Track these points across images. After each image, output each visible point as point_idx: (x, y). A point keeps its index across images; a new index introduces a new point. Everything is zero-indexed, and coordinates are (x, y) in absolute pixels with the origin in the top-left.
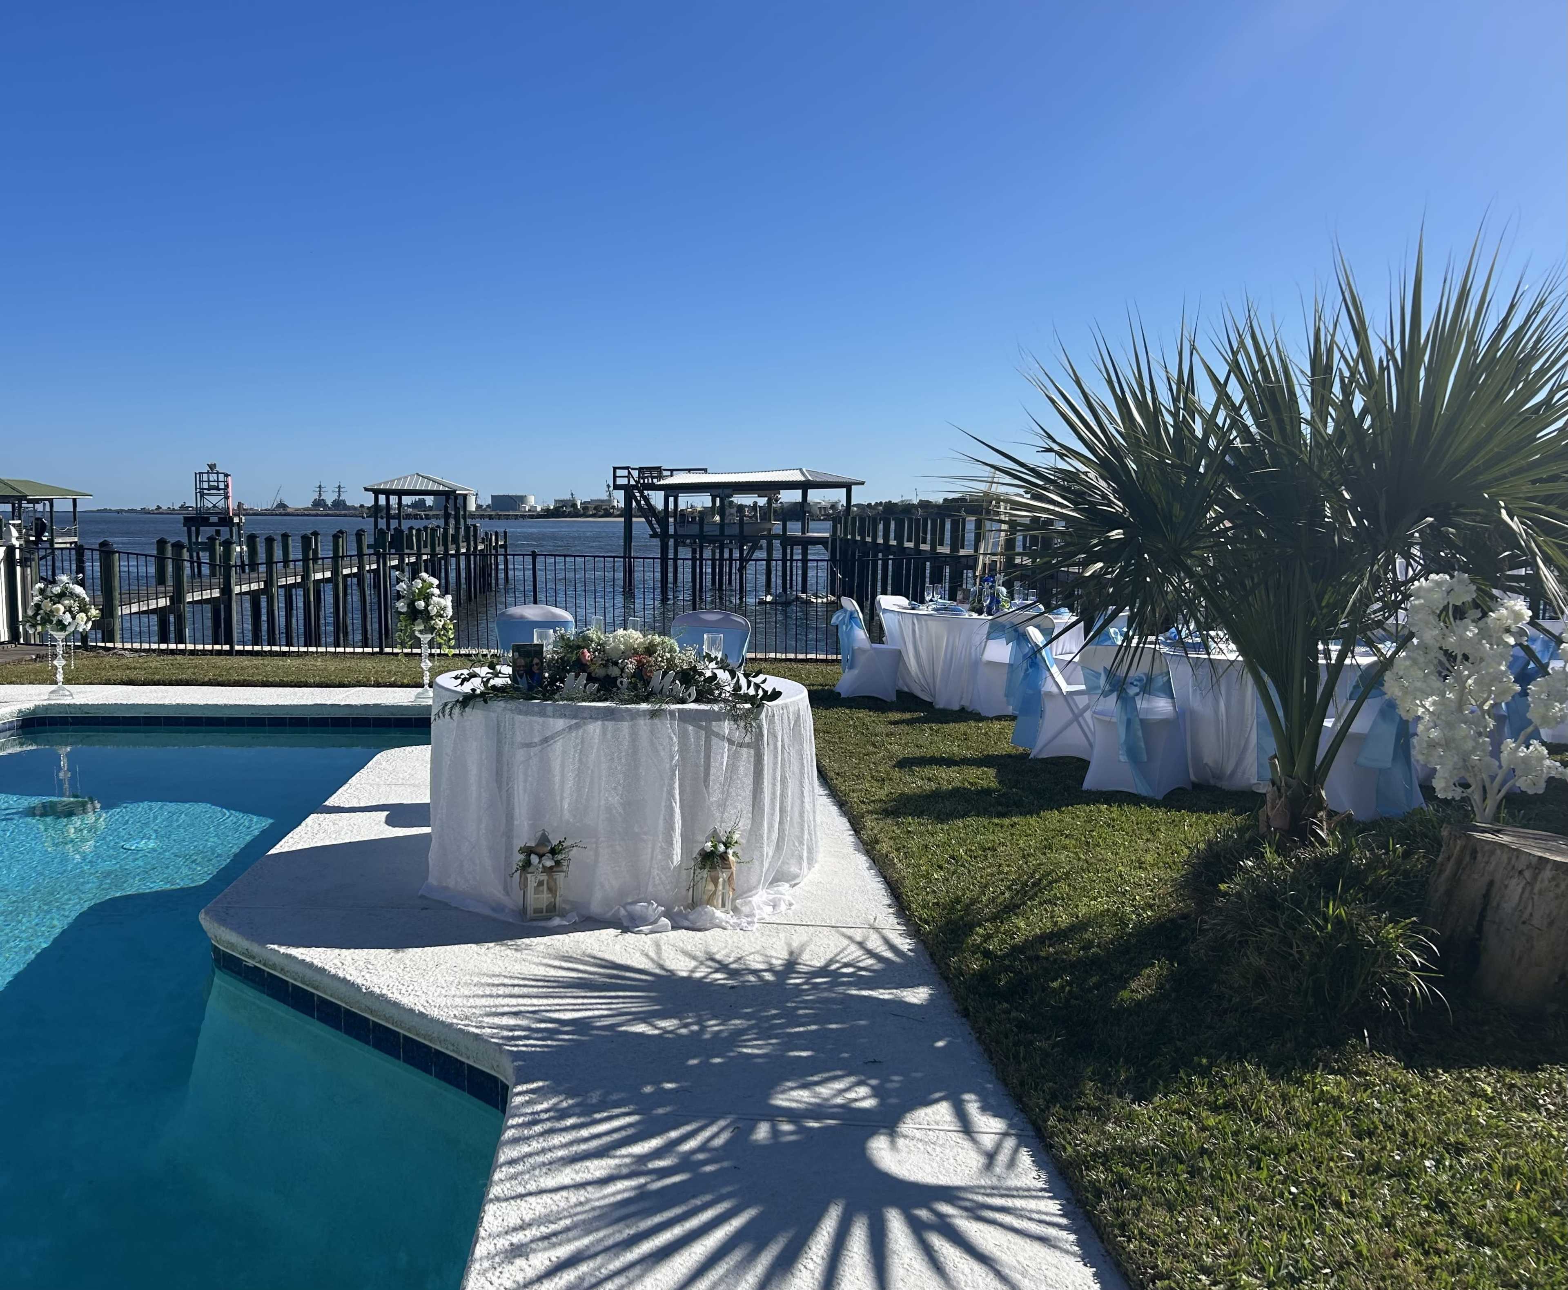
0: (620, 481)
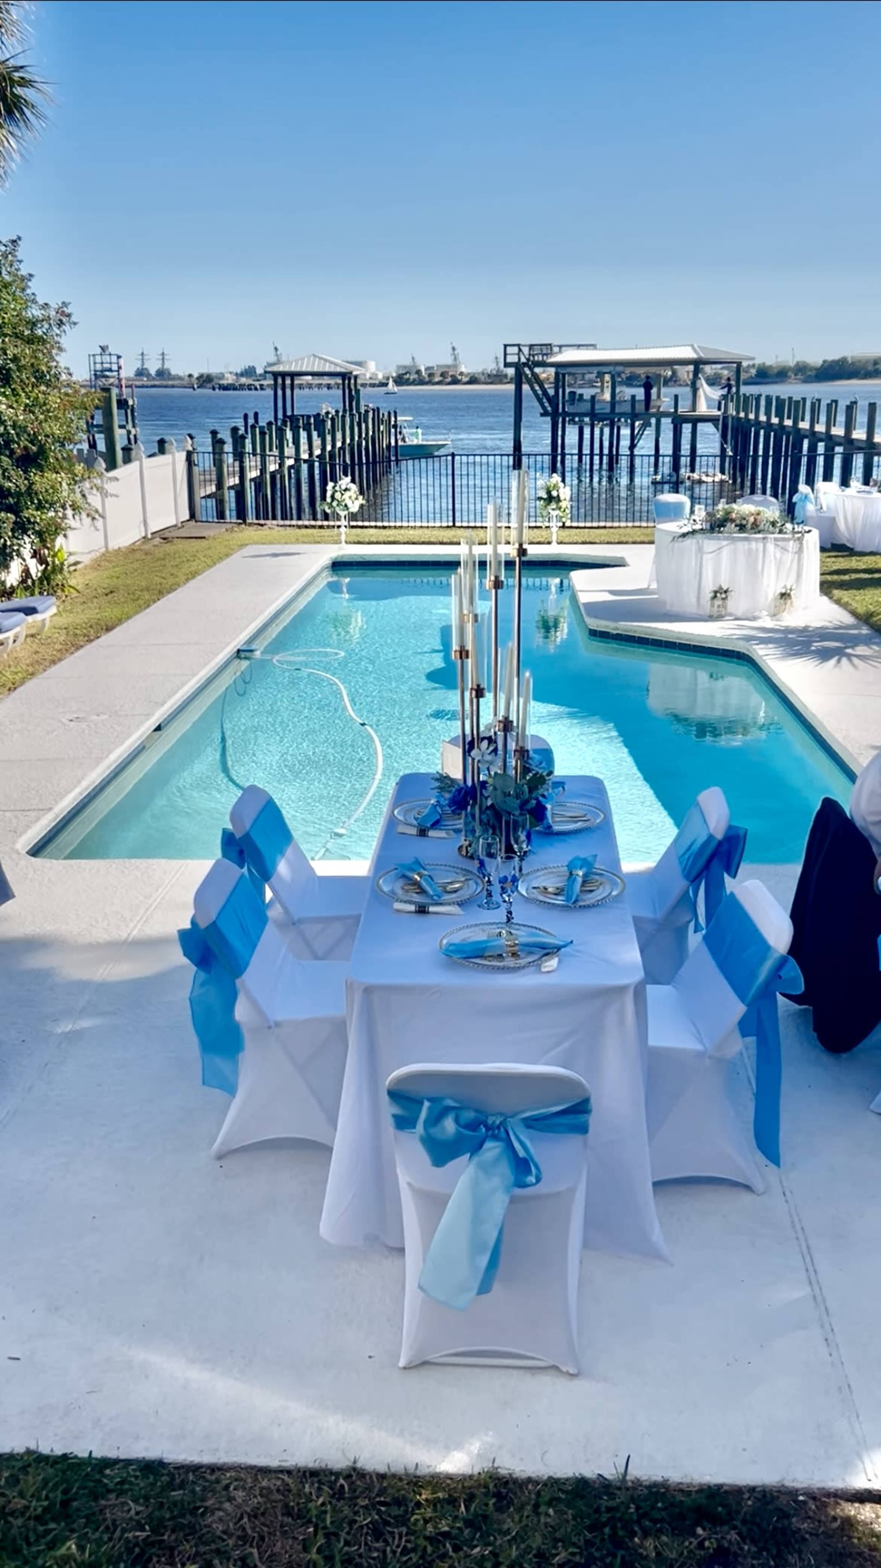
0: (510, 359)
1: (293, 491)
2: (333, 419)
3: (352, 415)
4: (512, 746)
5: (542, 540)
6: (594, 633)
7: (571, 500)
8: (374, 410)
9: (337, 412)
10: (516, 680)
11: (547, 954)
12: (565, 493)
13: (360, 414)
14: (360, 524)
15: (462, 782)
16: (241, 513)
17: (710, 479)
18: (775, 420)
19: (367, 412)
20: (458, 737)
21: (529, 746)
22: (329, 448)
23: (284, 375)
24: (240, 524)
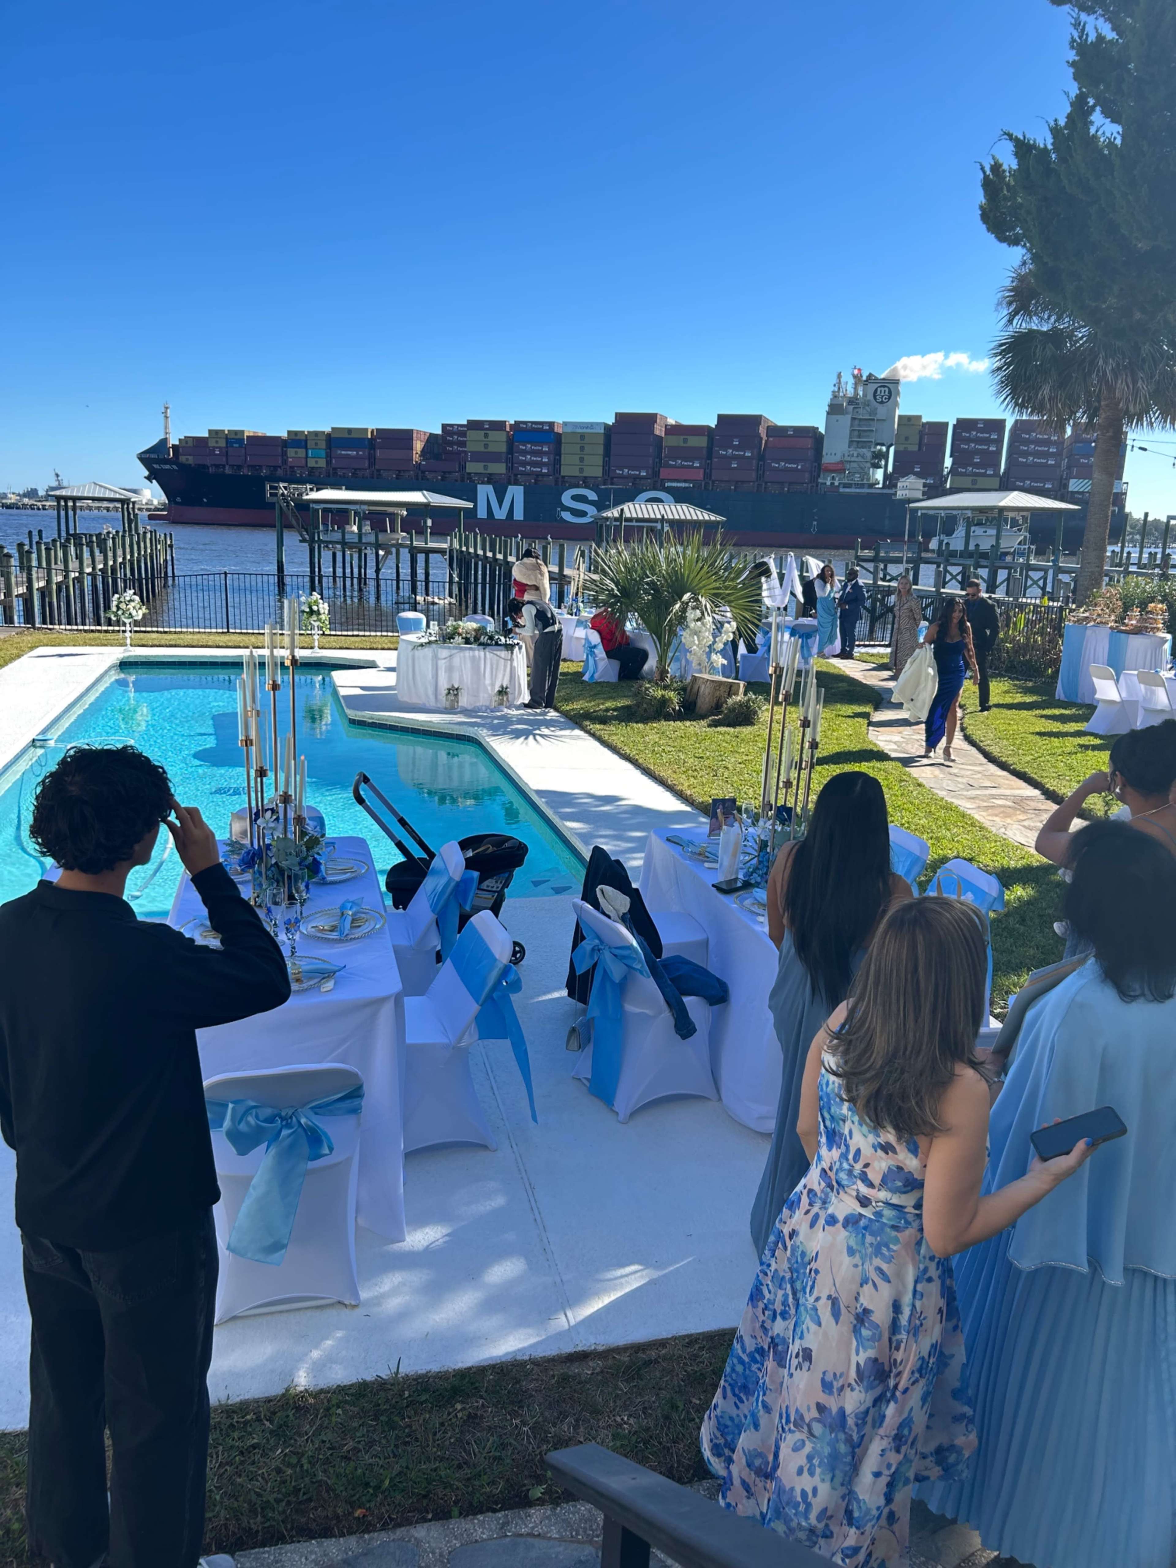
1: (78, 600)
2: (113, 538)
3: (131, 536)
4: (291, 815)
5: (306, 645)
6: (353, 722)
7: (329, 614)
8: (151, 532)
9: (117, 532)
10: (293, 762)
11: (324, 978)
12: (324, 607)
13: (138, 534)
14: (143, 629)
15: (249, 846)
16: (29, 618)
17: (441, 602)
18: (490, 554)
19: (145, 533)
20: (244, 809)
21: (305, 815)
22: (111, 563)
23: (66, 499)
24: (29, 628)
